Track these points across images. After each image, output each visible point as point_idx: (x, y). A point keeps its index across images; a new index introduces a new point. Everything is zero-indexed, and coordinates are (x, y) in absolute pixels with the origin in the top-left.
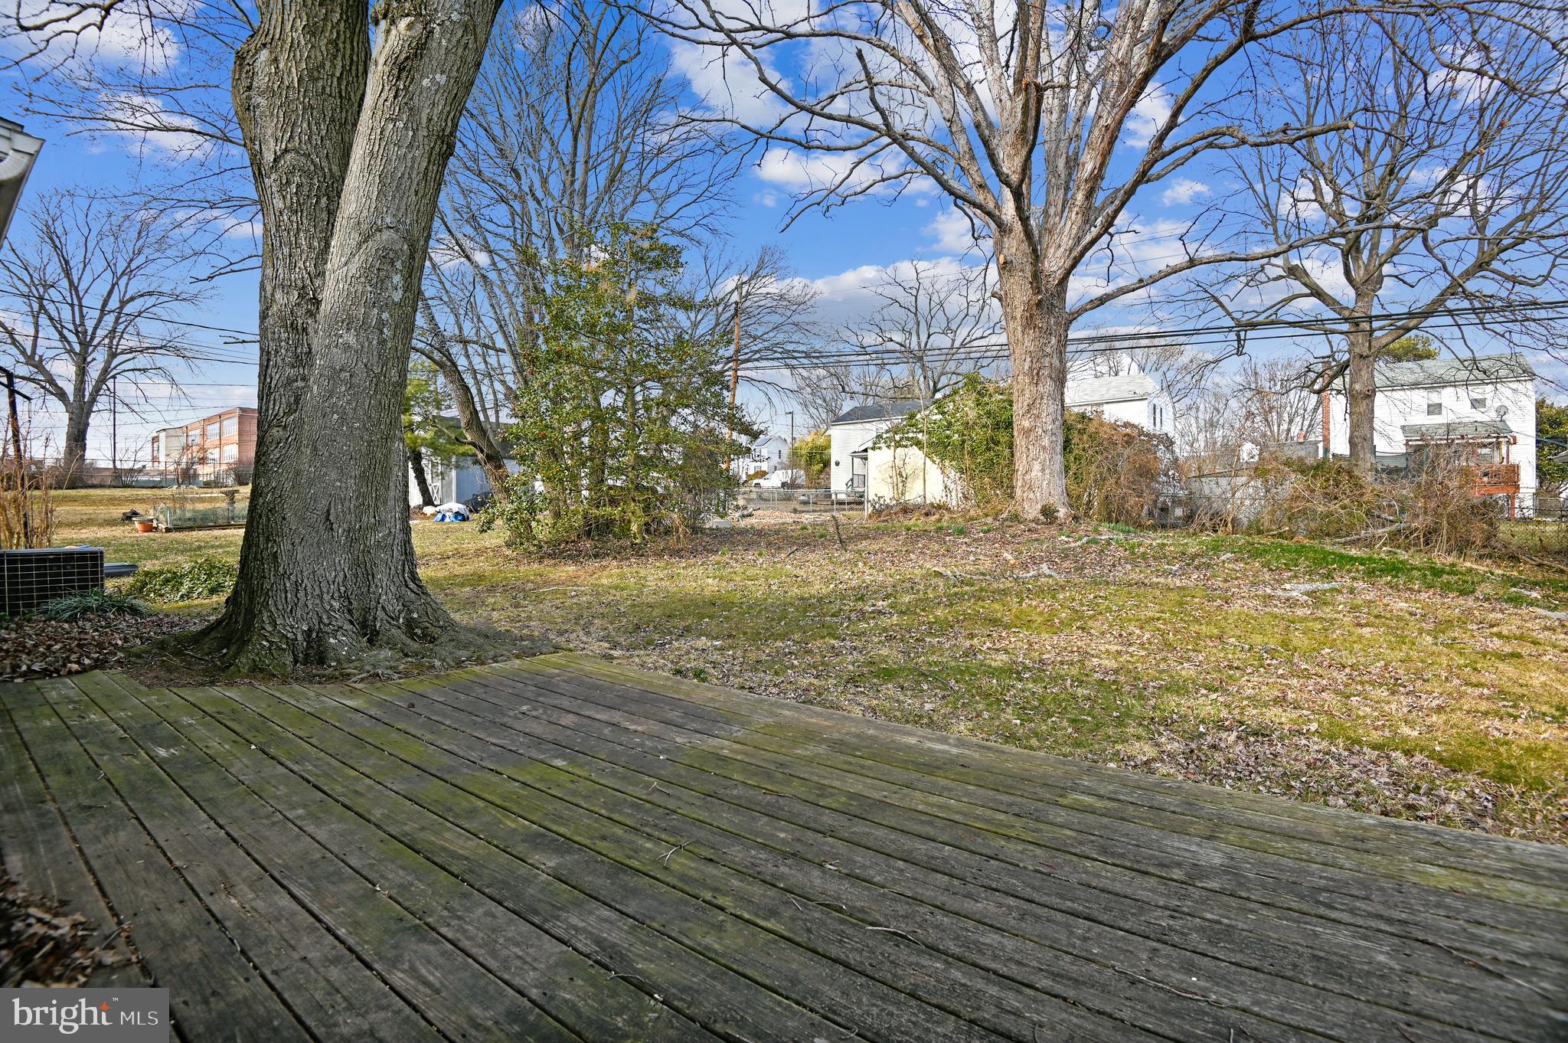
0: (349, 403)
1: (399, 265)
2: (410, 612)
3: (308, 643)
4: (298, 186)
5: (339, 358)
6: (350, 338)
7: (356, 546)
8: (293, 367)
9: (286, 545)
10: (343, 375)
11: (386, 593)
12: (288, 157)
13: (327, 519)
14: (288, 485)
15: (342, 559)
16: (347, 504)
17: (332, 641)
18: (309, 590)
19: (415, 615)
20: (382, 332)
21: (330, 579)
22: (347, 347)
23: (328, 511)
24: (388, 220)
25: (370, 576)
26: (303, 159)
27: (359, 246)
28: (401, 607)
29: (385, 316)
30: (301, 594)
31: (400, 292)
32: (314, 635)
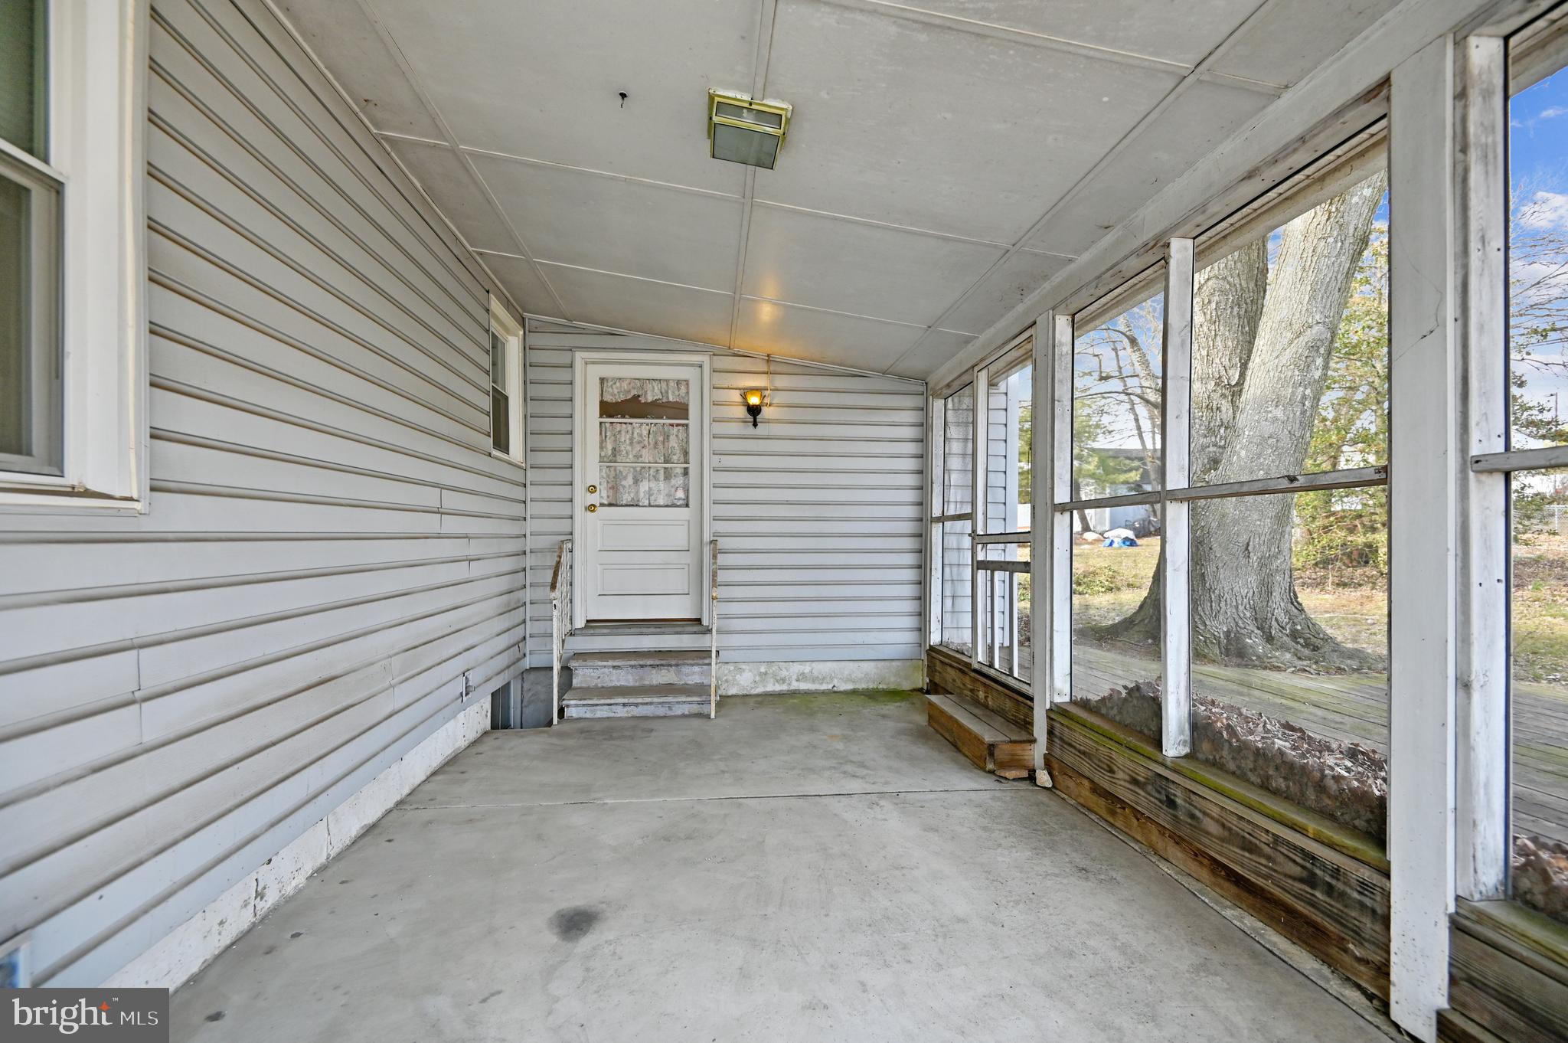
0: (1273, 461)
1: (1322, 350)
2: (1294, 624)
3: (1228, 640)
4: (1217, 303)
5: (1268, 428)
6: (1279, 413)
7: (1264, 569)
8: (1206, 437)
9: (1212, 568)
10: (1270, 441)
11: (1278, 608)
12: (1210, 283)
13: (1247, 549)
14: (1214, 525)
15: (1253, 580)
16: (1263, 538)
17: (1248, 640)
18: (1228, 600)
19: (1299, 627)
20: (1304, 405)
21: (1244, 594)
22: (1275, 419)
23: (1248, 545)
24: (1317, 317)
25: (1270, 593)
26: (1221, 282)
27: (1291, 342)
28: (1287, 620)
29: (1308, 392)
30: (1223, 604)
31: (1320, 370)
32: (1232, 635)
